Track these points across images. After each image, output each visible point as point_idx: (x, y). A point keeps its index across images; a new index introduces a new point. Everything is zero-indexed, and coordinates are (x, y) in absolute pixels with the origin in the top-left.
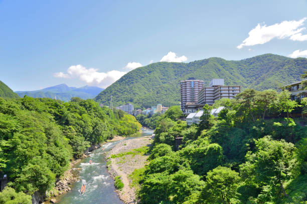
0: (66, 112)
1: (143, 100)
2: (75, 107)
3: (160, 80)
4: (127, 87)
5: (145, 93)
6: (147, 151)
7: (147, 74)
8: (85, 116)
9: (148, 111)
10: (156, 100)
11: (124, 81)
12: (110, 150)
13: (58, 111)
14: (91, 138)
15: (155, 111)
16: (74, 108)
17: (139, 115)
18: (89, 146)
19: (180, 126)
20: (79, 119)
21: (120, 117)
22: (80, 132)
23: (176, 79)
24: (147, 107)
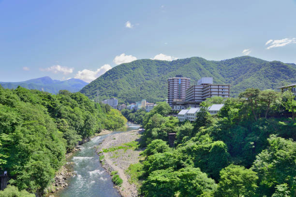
0: (59, 105)
1: (127, 95)
2: (67, 99)
3: (143, 77)
4: (111, 82)
5: (129, 89)
6: (138, 146)
7: (131, 70)
8: (77, 109)
9: (133, 105)
10: (139, 96)
11: (108, 77)
12: (100, 144)
13: (51, 104)
14: (82, 131)
15: (140, 107)
16: (66, 101)
17: (124, 110)
18: (81, 140)
19: (172, 122)
20: (72, 112)
21: (107, 112)
22: (72, 125)
23: (159, 76)
24: (130, 103)
